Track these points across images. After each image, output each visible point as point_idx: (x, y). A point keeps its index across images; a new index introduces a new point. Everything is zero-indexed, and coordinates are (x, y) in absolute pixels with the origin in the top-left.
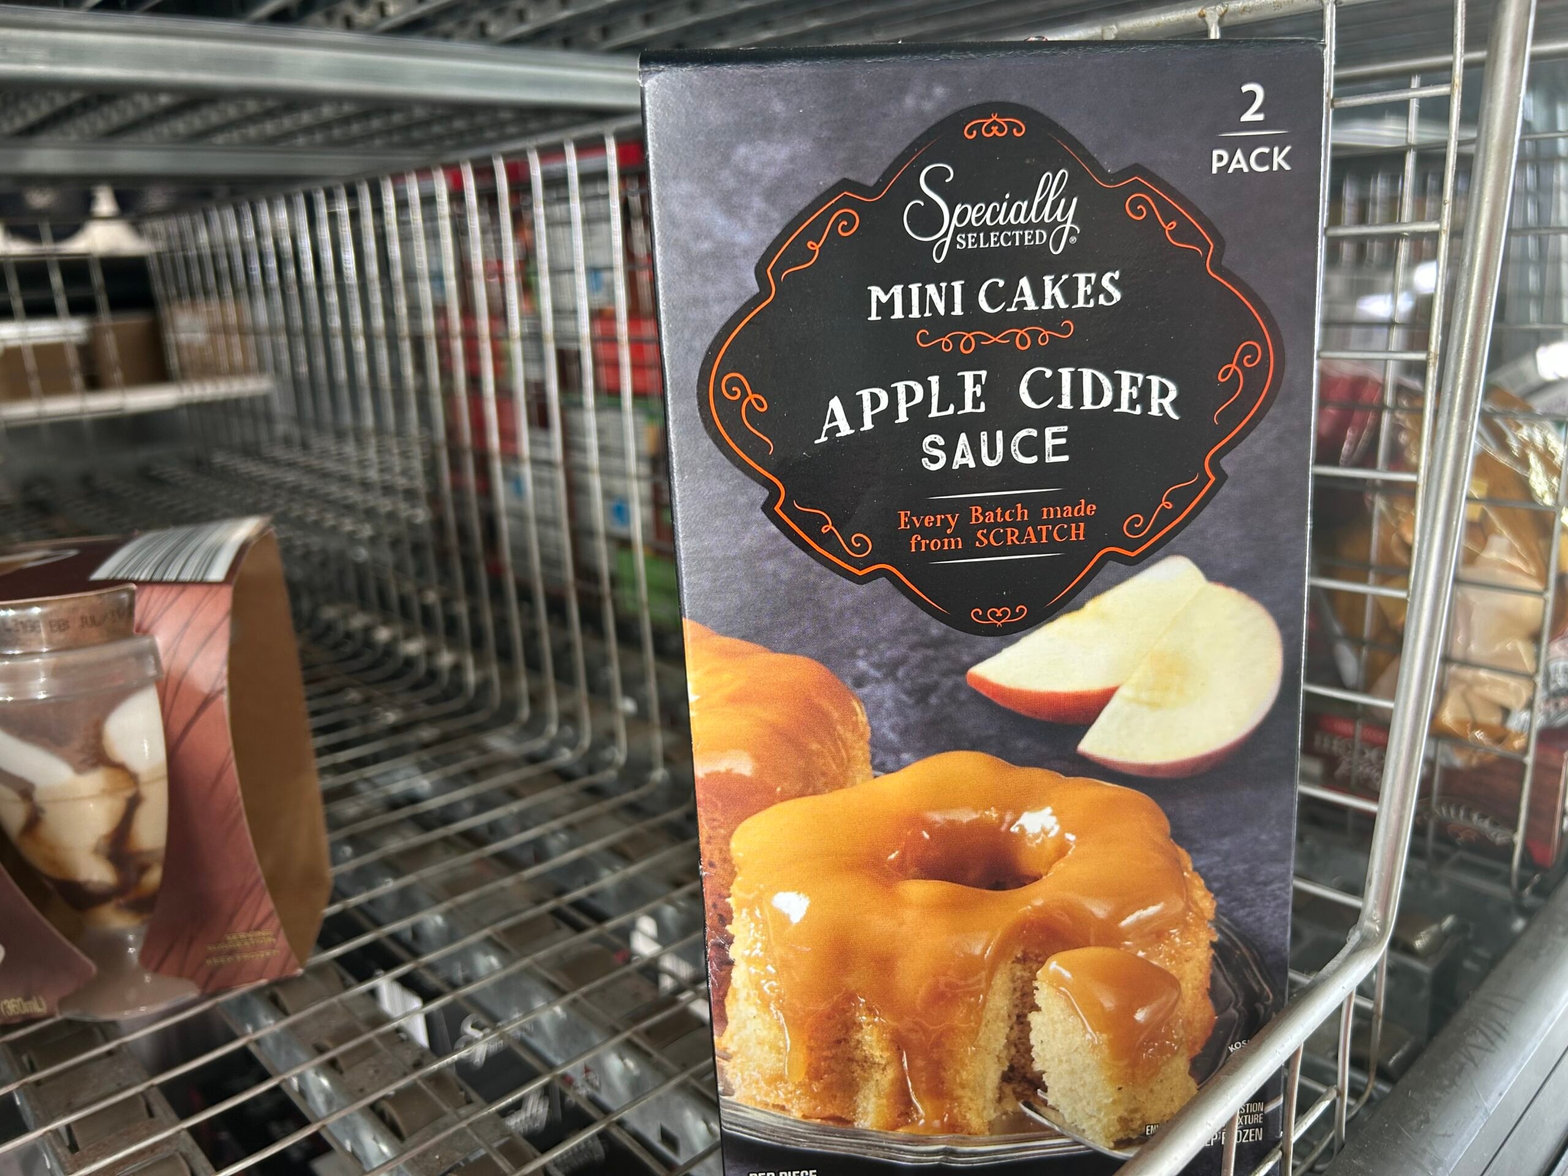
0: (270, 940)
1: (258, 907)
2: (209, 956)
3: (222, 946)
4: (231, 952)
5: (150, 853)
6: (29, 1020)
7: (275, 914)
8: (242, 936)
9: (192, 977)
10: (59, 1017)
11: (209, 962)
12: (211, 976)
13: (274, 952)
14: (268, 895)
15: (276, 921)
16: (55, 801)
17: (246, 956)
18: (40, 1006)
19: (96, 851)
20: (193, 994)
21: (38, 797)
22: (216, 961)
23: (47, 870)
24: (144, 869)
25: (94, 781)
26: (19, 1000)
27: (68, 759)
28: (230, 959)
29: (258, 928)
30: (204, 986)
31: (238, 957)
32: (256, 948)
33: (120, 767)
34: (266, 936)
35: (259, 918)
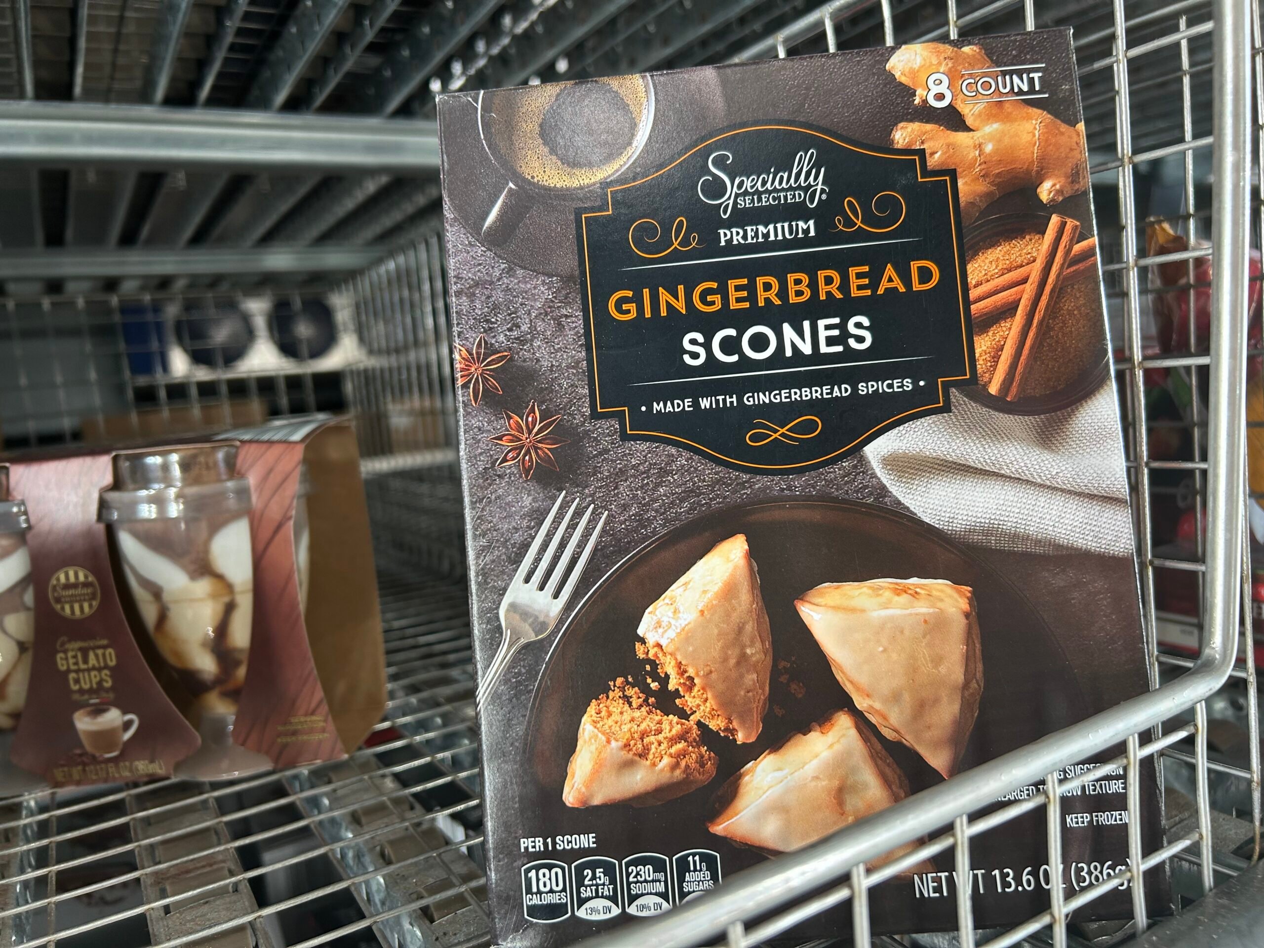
0: (322, 724)
1: (313, 693)
2: (279, 735)
3: (288, 727)
4: (294, 733)
5: (241, 651)
6: (153, 779)
7: (325, 702)
8: (302, 719)
9: (267, 753)
10: (174, 780)
11: (279, 740)
12: (280, 753)
13: (326, 735)
14: (319, 686)
15: (325, 708)
16: (176, 602)
17: (305, 737)
18: (161, 769)
19: (204, 644)
20: (267, 766)
21: (166, 597)
22: (284, 740)
23: (172, 660)
24: (237, 664)
25: (203, 587)
26: (147, 762)
27: (184, 567)
28: (294, 738)
29: (313, 713)
30: (276, 761)
31: (300, 738)
32: (311, 731)
33: (219, 577)
34: (318, 720)
35: (313, 705)
